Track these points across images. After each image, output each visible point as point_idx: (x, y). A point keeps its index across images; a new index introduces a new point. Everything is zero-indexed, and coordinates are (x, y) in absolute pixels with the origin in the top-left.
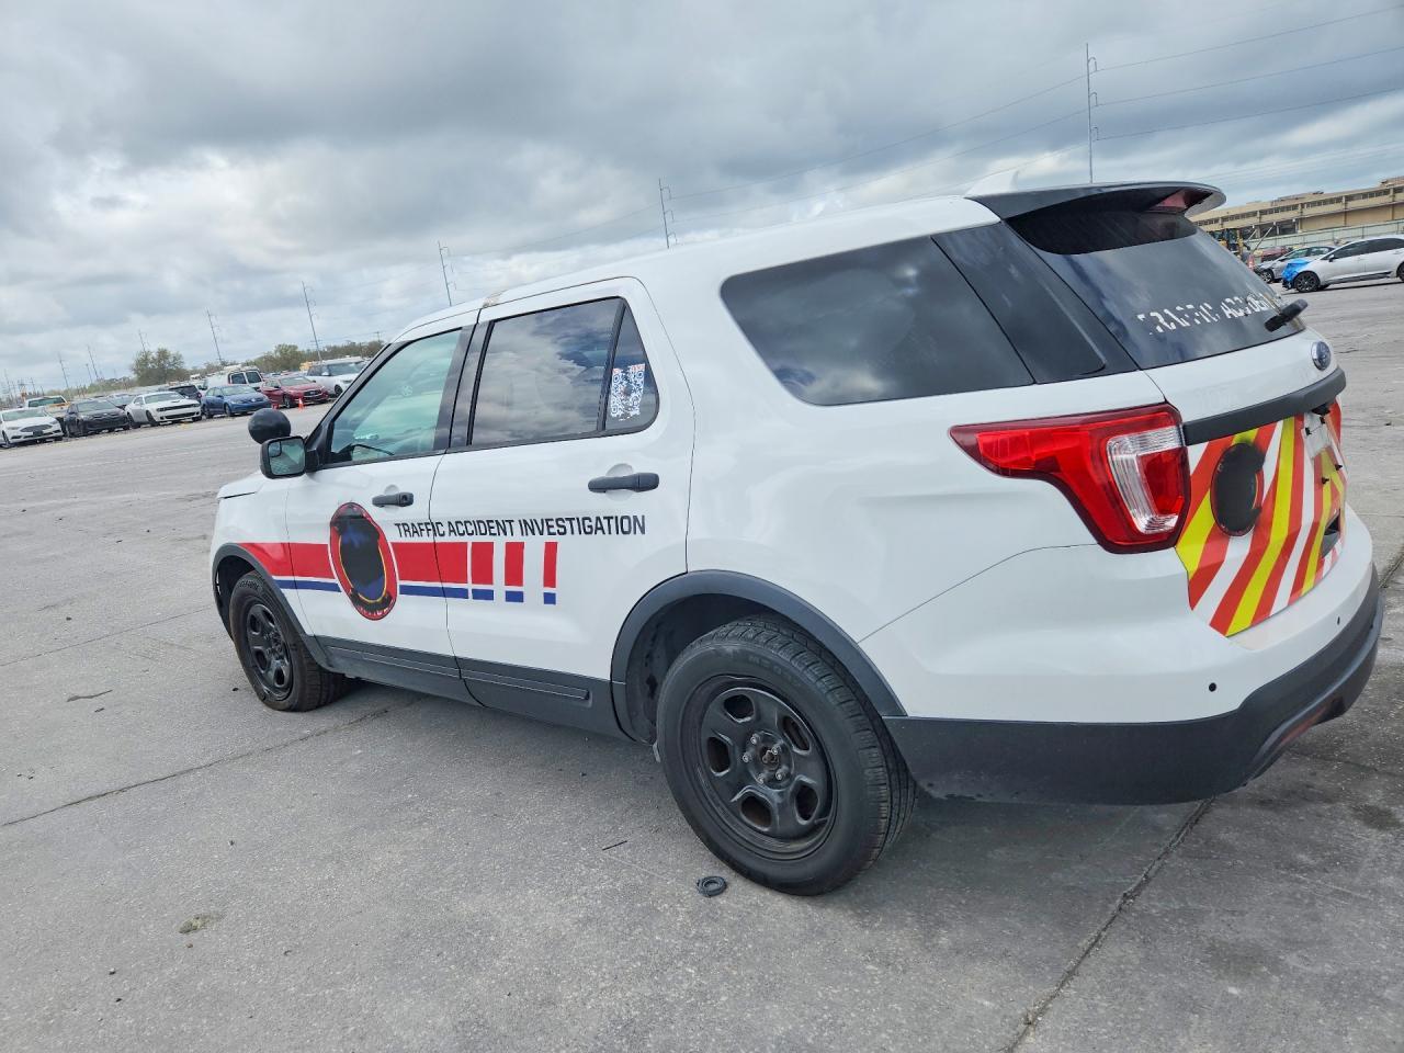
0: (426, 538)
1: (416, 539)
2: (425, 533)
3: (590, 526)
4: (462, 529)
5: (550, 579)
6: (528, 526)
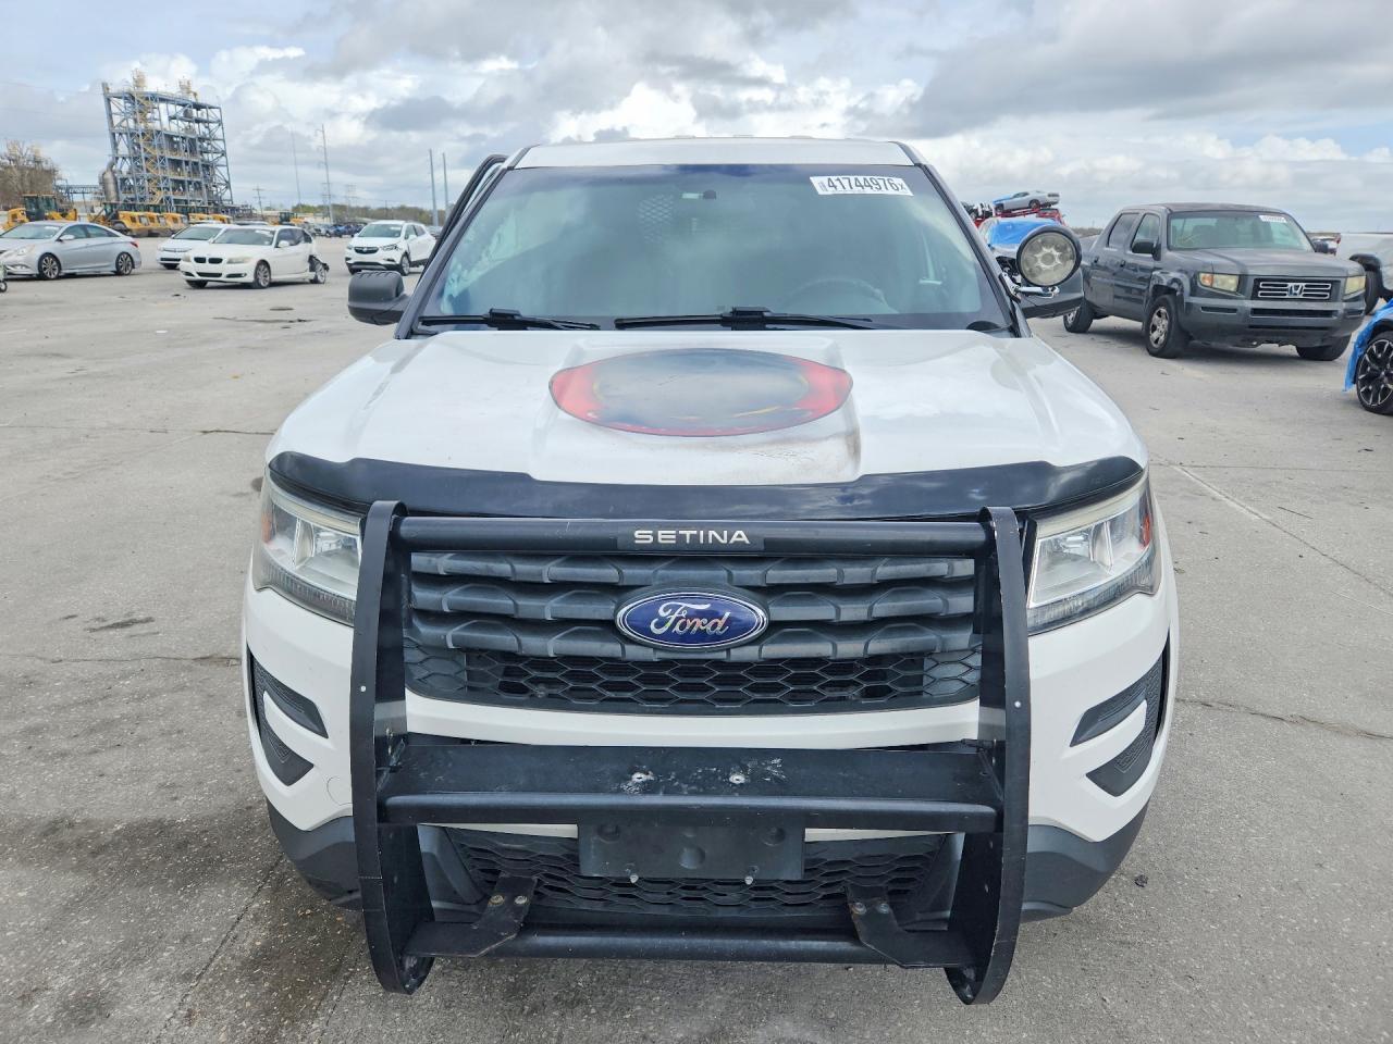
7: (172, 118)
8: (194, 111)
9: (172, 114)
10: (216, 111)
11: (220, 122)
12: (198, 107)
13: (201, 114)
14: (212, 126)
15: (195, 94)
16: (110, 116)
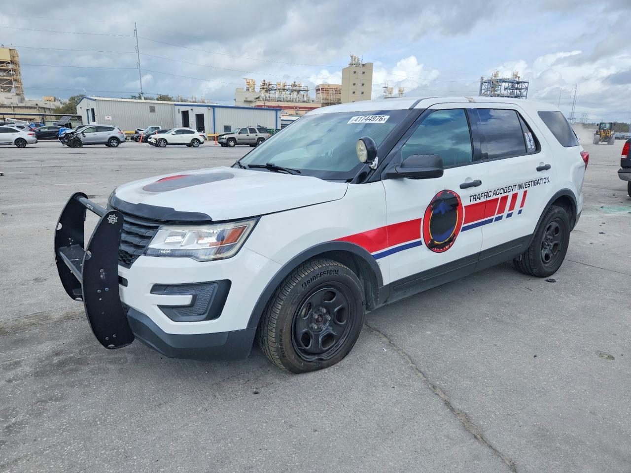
0: (483, 200)
1: (479, 201)
2: (482, 198)
3: (536, 183)
4: (498, 192)
5: (522, 206)
6: (520, 187)
7: (506, 89)
8: (516, 85)
9: (506, 87)
10: (526, 84)
11: (527, 89)
12: (518, 83)
13: (520, 86)
14: (522, 91)
15: (519, 77)
16: (481, 90)
